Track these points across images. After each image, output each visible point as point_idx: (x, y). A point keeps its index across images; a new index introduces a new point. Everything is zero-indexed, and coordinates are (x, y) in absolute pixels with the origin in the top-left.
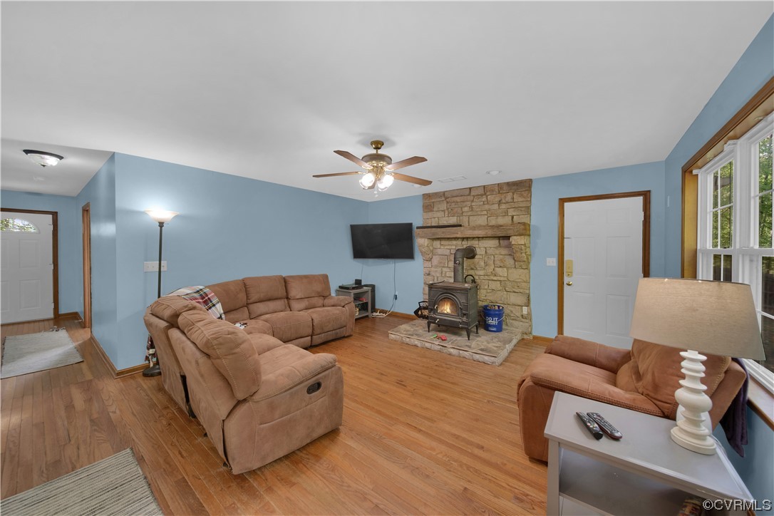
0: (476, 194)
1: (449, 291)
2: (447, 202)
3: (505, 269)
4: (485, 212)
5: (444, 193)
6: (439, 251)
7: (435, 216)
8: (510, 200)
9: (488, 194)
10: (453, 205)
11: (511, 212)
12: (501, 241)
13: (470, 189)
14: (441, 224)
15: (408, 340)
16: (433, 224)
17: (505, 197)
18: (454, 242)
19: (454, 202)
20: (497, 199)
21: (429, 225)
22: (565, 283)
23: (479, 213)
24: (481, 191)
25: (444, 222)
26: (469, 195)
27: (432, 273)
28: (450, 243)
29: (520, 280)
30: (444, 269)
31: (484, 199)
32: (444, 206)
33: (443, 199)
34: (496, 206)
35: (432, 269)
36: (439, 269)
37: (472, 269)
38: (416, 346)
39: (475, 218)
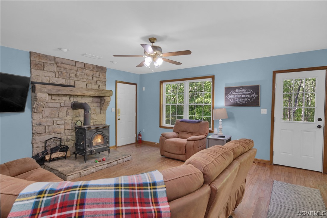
0: (79, 67)
1: (99, 130)
2: (58, 66)
3: (96, 115)
4: (85, 80)
5: (55, 58)
6: (50, 105)
7: (46, 74)
8: (98, 76)
9: (86, 69)
10: (62, 70)
11: (99, 83)
12: (94, 99)
13: (76, 62)
14: (51, 82)
15: (85, 172)
16: (45, 81)
17: (96, 74)
18: (64, 98)
19: (64, 68)
20: (91, 74)
21: (40, 81)
22: (118, 119)
23: (82, 80)
24: (83, 66)
25: (55, 81)
26: (75, 66)
27: (43, 123)
28: (60, 98)
29: (102, 120)
30: (55, 119)
31: (84, 72)
32: (55, 68)
33: (53, 62)
34: (91, 78)
35: (43, 120)
36: (51, 119)
37: (77, 117)
38: (93, 173)
39: (79, 82)
